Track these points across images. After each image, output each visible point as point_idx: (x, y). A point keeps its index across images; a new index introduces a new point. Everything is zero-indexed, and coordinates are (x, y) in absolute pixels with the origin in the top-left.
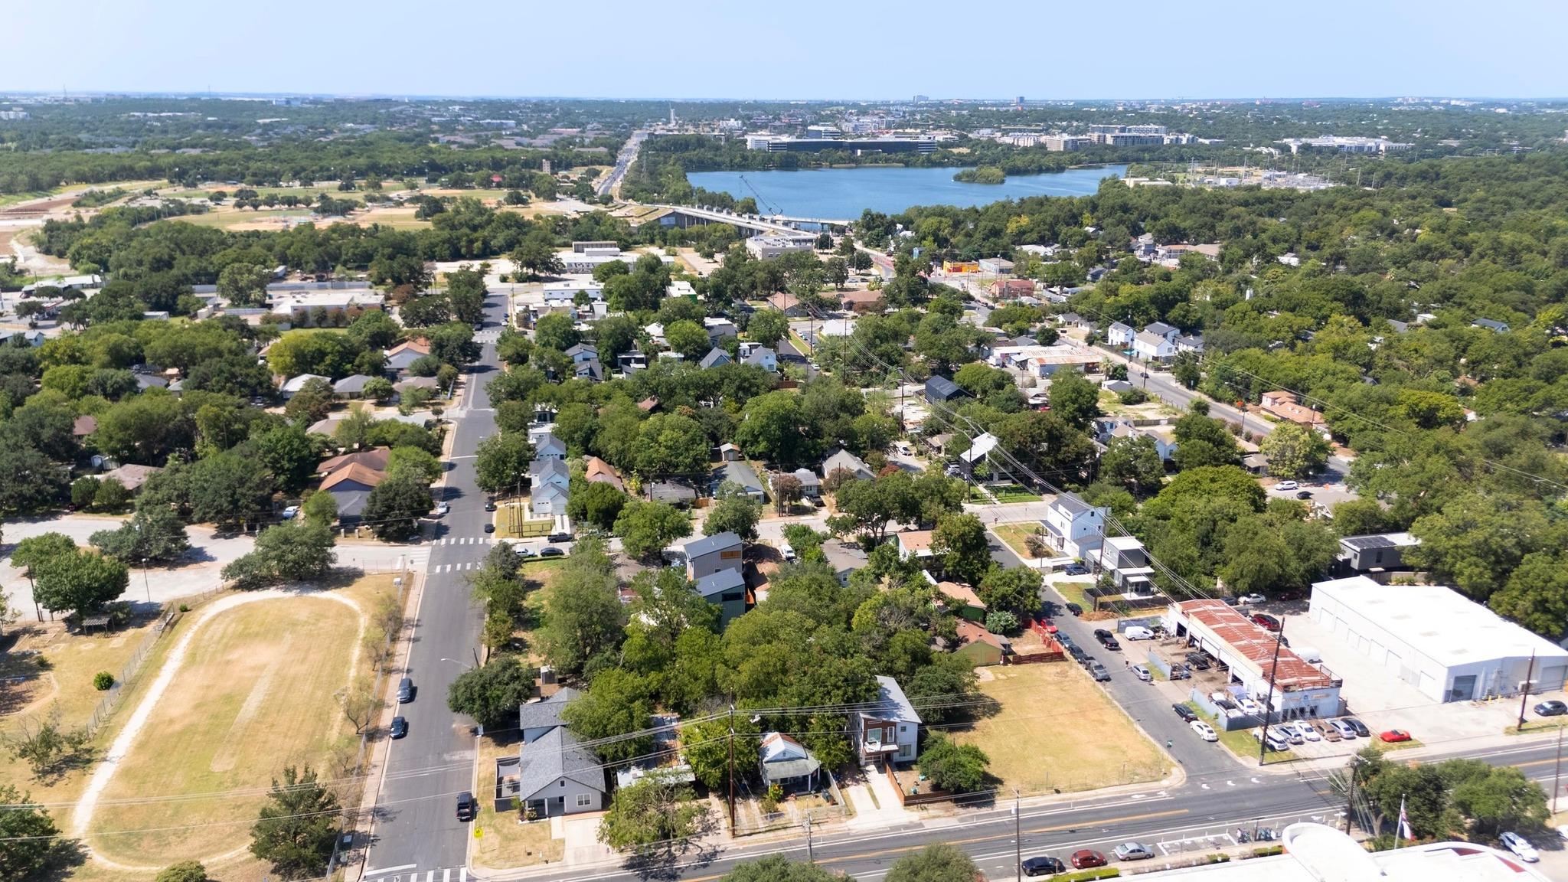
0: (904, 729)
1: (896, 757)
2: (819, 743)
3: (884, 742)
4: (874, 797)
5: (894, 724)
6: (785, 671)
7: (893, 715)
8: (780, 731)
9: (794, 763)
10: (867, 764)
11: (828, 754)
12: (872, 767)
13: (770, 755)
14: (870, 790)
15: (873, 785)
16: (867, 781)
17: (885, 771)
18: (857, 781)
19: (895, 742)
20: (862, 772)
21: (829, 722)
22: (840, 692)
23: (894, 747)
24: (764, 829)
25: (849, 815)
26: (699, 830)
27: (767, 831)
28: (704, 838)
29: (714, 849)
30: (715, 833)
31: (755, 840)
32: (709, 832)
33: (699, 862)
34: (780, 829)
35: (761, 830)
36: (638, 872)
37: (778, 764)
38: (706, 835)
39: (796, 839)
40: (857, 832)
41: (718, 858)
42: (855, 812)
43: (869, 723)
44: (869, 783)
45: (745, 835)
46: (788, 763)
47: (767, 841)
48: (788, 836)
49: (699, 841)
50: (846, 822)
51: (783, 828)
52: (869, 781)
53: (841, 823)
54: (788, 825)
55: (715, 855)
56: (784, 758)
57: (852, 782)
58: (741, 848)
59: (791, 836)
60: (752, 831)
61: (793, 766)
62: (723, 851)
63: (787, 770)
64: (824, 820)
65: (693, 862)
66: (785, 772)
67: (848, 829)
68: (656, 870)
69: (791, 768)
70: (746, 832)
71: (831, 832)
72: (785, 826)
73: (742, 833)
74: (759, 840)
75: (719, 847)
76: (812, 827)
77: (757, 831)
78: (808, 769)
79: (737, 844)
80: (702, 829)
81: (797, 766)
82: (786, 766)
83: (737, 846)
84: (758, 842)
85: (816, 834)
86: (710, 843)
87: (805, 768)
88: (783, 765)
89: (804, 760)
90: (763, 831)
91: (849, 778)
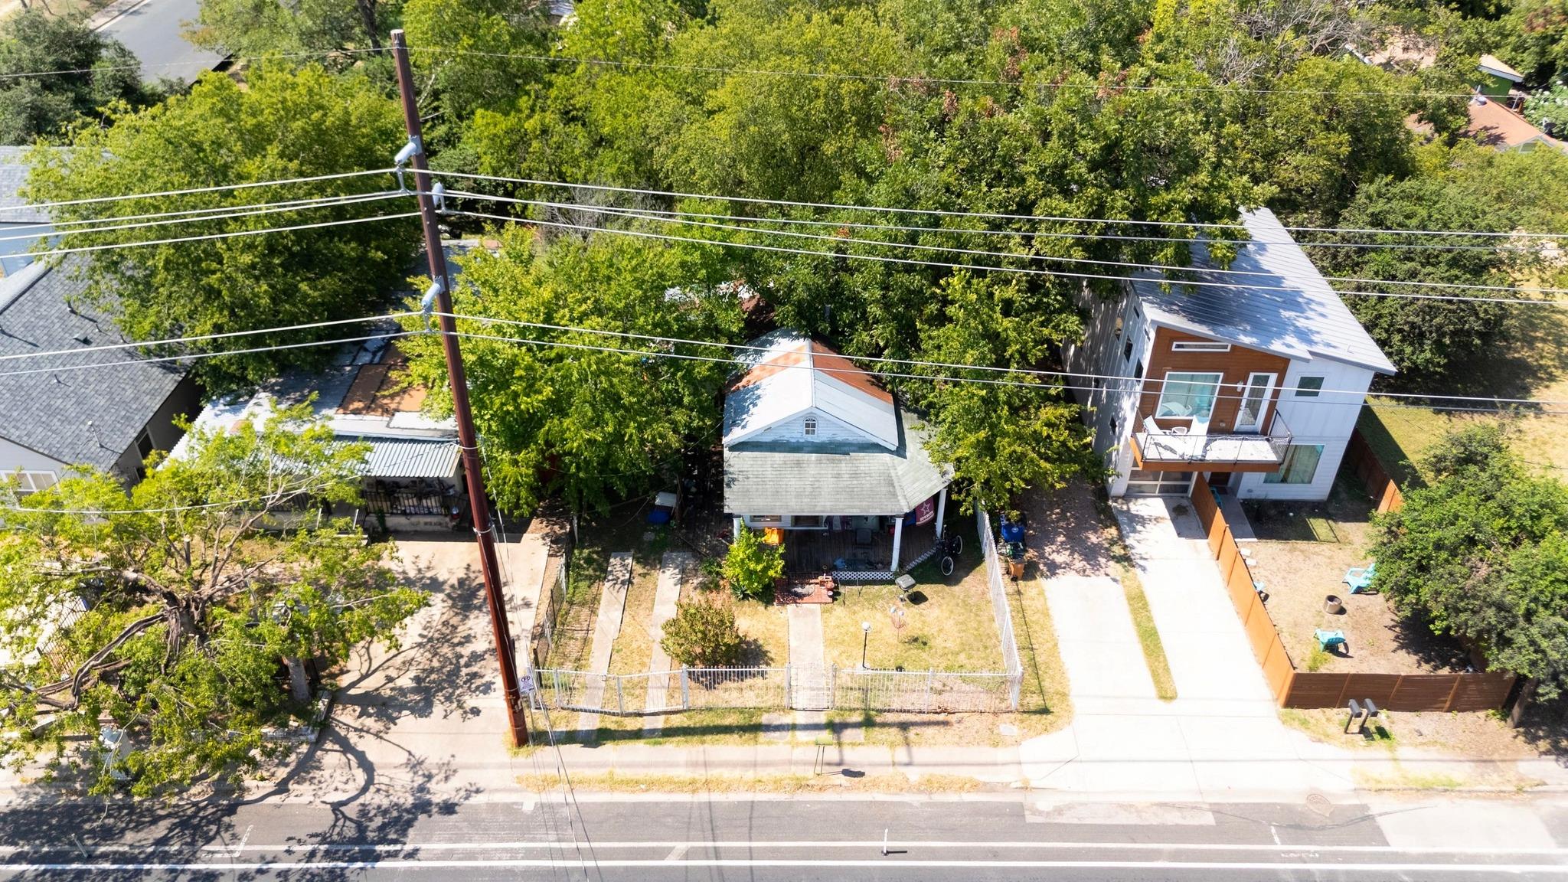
0: (1310, 385)
1: (1252, 486)
2: (956, 401)
3: (1220, 428)
4: (1150, 638)
5: (1280, 364)
6: (869, 122)
7: (1282, 329)
8: (816, 337)
9: (844, 464)
10: (1131, 494)
11: (988, 449)
12: (1153, 507)
13: (755, 422)
14: (1138, 603)
15: (1151, 581)
16: (1126, 559)
17: (1205, 529)
18: (1091, 554)
19: (1265, 432)
20: (1110, 518)
21: (1005, 325)
22: (1076, 210)
23: (1259, 451)
24: (660, 723)
25: (1035, 712)
26: (406, 681)
27: (669, 733)
28: (407, 720)
29: (422, 789)
30: (460, 706)
31: (601, 773)
32: (440, 696)
33: (311, 856)
34: (727, 730)
35: (647, 727)
36: (24, 867)
37: (778, 457)
38: (423, 710)
39: (781, 797)
40: (1059, 811)
41: (408, 847)
42: (1064, 695)
43: (1178, 346)
44: (1138, 571)
45: (571, 737)
46: (820, 462)
47: (652, 785)
48: (750, 775)
49: (377, 735)
50: (1018, 743)
51: (743, 729)
52: (1141, 562)
53: (996, 745)
54: (765, 719)
55: (409, 824)
56: (810, 438)
57: (1072, 554)
58: (529, 802)
59: (763, 774)
60: (611, 724)
61: (838, 476)
62: (448, 808)
63: (809, 489)
64: (925, 717)
65: (289, 852)
66: (799, 495)
67: (1019, 785)
68: (107, 866)
69: (828, 483)
70: (585, 723)
71: (943, 788)
72: (754, 721)
73: (562, 728)
74: (621, 773)
75: (447, 778)
76: (868, 741)
77: (632, 724)
78: (894, 495)
79: (519, 779)
80: (417, 679)
81: (855, 475)
82: (812, 470)
83: (516, 791)
84: (614, 784)
85: (875, 784)
86: (419, 754)
87: (884, 489)
88: (798, 464)
89: (886, 456)
90: (652, 733)
91: (1061, 539)
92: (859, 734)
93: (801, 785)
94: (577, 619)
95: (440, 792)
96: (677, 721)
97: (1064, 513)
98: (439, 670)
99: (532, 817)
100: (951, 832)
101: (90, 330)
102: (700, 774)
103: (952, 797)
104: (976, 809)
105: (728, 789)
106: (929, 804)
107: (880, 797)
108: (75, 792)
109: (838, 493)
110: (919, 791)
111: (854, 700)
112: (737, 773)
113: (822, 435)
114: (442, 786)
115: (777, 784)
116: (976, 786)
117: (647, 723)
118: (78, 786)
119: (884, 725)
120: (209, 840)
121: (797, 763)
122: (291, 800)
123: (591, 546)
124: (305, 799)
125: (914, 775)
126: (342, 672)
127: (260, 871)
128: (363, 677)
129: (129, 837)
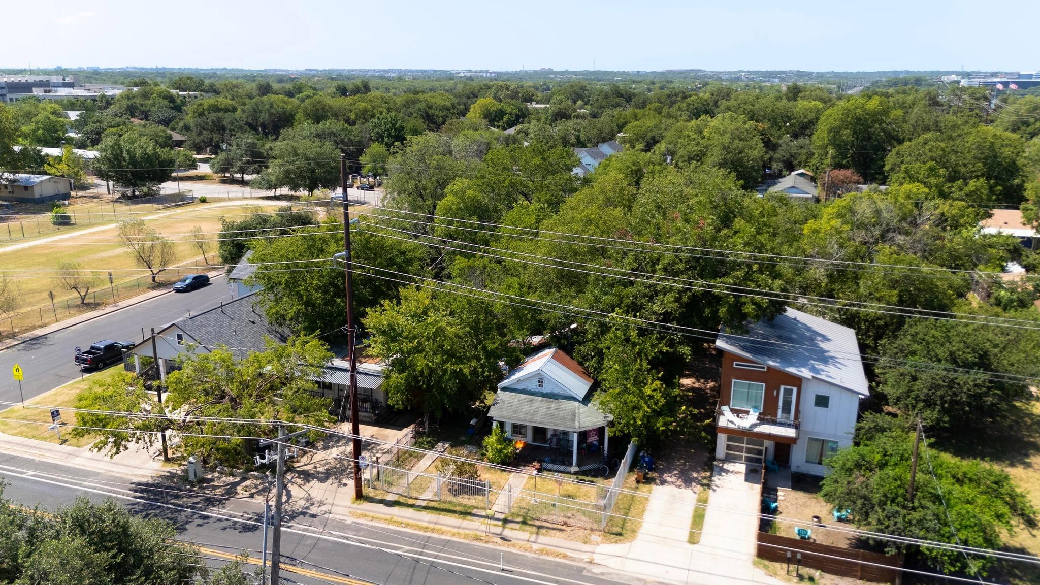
0: (823, 400)
1: (799, 463)
3: (766, 419)
5: (798, 382)
10: (727, 459)
12: (738, 467)
13: (514, 377)
14: (702, 503)
15: (716, 496)
16: (707, 485)
18: (689, 481)
19: (796, 424)
20: (710, 468)
24: (424, 504)
25: (613, 534)
26: (321, 469)
27: (426, 508)
28: (314, 483)
29: (307, 508)
30: (339, 482)
31: (388, 517)
32: (333, 477)
33: (249, 519)
34: (454, 512)
35: (417, 504)
36: (141, 500)
37: (523, 396)
38: (322, 480)
39: (466, 541)
40: (603, 574)
41: (290, 524)
42: (634, 531)
43: (737, 365)
44: (711, 491)
45: (382, 502)
46: (542, 401)
47: (407, 525)
48: (456, 530)
49: (299, 486)
50: (598, 544)
51: (461, 513)
52: (714, 487)
53: (585, 543)
54: (475, 511)
55: (295, 517)
56: (540, 389)
57: (678, 479)
58: (349, 521)
59: (461, 531)
60: (402, 500)
61: (549, 408)
62: (314, 516)
63: (532, 412)
64: (555, 526)
65: (242, 516)
66: (526, 413)
67: (588, 560)
68: (171, 506)
69: (543, 410)
70: (390, 497)
71: (548, 554)
72: (469, 511)
73: (380, 497)
74: (395, 518)
75: (319, 506)
76: (520, 529)
77: (411, 502)
78: (574, 420)
79: (350, 512)
80: (327, 470)
81: (557, 409)
82: (537, 404)
83: (347, 516)
84: (391, 521)
85: (514, 546)
86: (312, 495)
87: (569, 417)
88: (531, 401)
89: (576, 403)
90: (419, 506)
91: (677, 472)
92: (518, 526)
93: (477, 539)
94: (410, 462)
95: (314, 510)
96: (432, 504)
97: (685, 462)
98: (338, 468)
99: (349, 525)
100: (542, 570)
101: (257, 319)
102: (432, 526)
103: (550, 558)
104: (559, 565)
105: (442, 533)
106: (536, 558)
107: (513, 550)
108: (173, 482)
109: (545, 415)
110: (535, 553)
111: (522, 512)
112: (449, 529)
113: (547, 389)
114: (316, 508)
115: (466, 536)
116: (565, 556)
117: (418, 503)
118: (175, 480)
119: (531, 525)
120: (214, 506)
121: (479, 531)
122: (253, 500)
123: (433, 437)
124: (258, 501)
125: (535, 547)
126: (297, 462)
127: (227, 520)
128: (305, 465)
129: (185, 499)
